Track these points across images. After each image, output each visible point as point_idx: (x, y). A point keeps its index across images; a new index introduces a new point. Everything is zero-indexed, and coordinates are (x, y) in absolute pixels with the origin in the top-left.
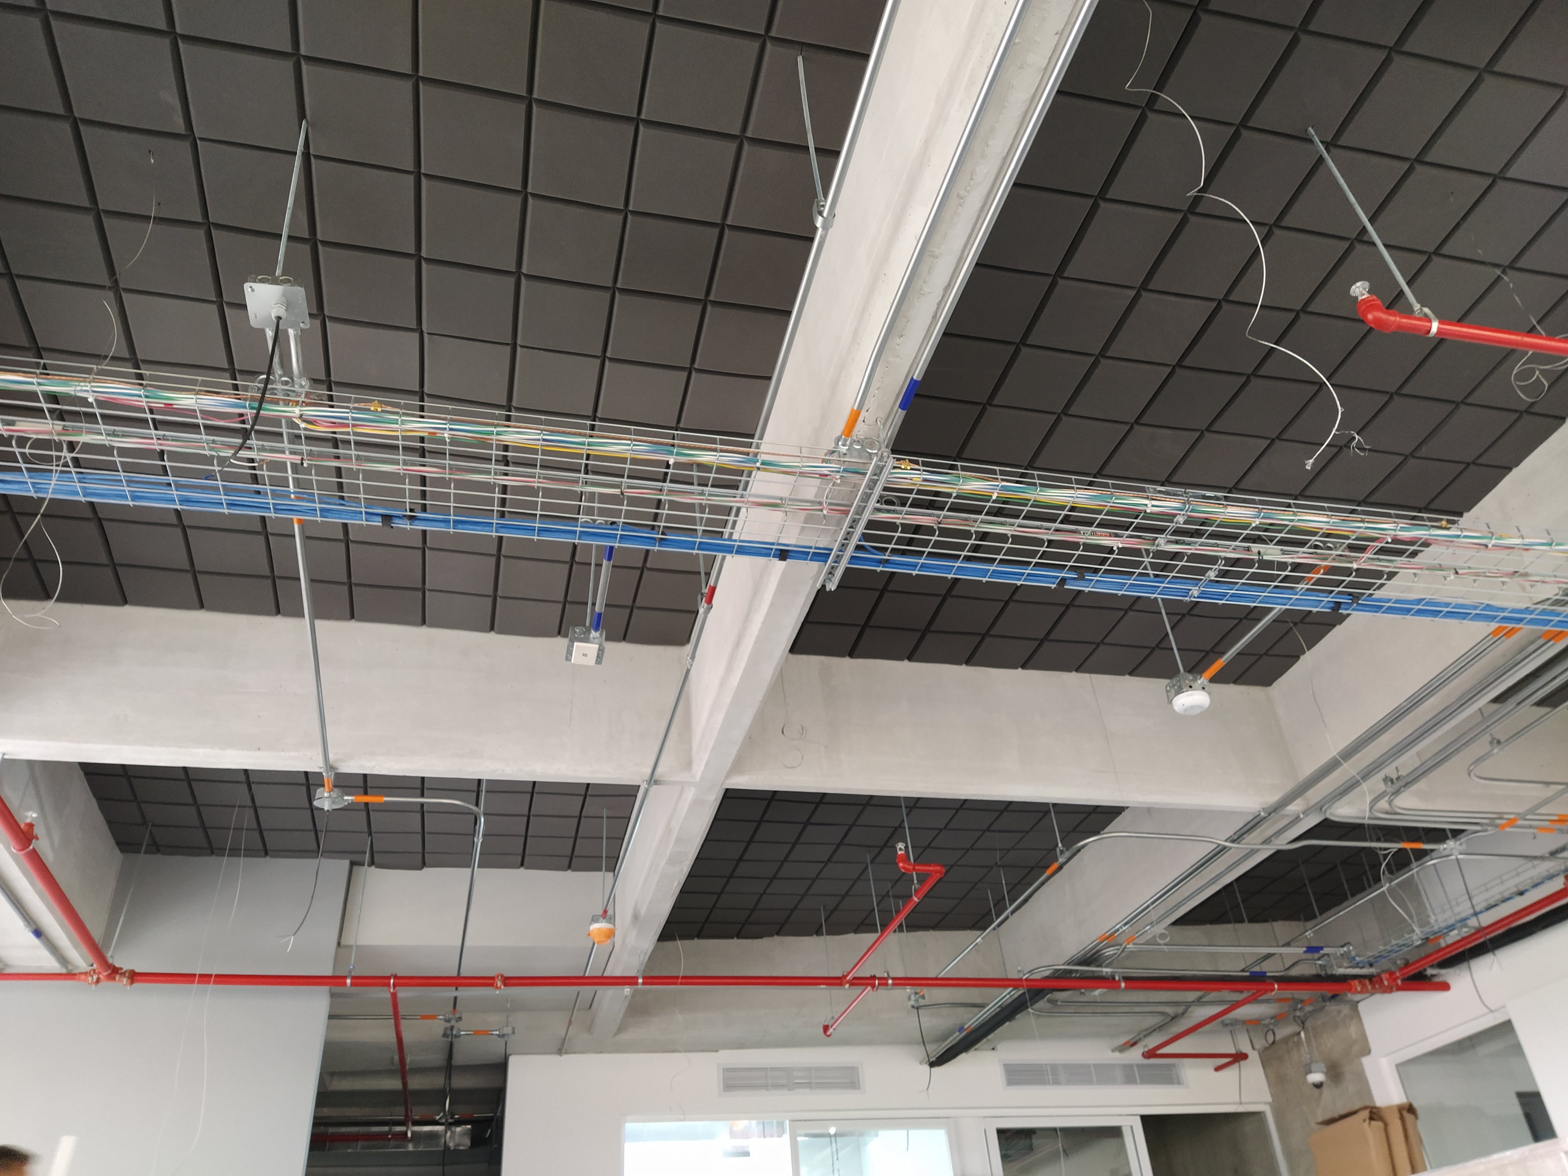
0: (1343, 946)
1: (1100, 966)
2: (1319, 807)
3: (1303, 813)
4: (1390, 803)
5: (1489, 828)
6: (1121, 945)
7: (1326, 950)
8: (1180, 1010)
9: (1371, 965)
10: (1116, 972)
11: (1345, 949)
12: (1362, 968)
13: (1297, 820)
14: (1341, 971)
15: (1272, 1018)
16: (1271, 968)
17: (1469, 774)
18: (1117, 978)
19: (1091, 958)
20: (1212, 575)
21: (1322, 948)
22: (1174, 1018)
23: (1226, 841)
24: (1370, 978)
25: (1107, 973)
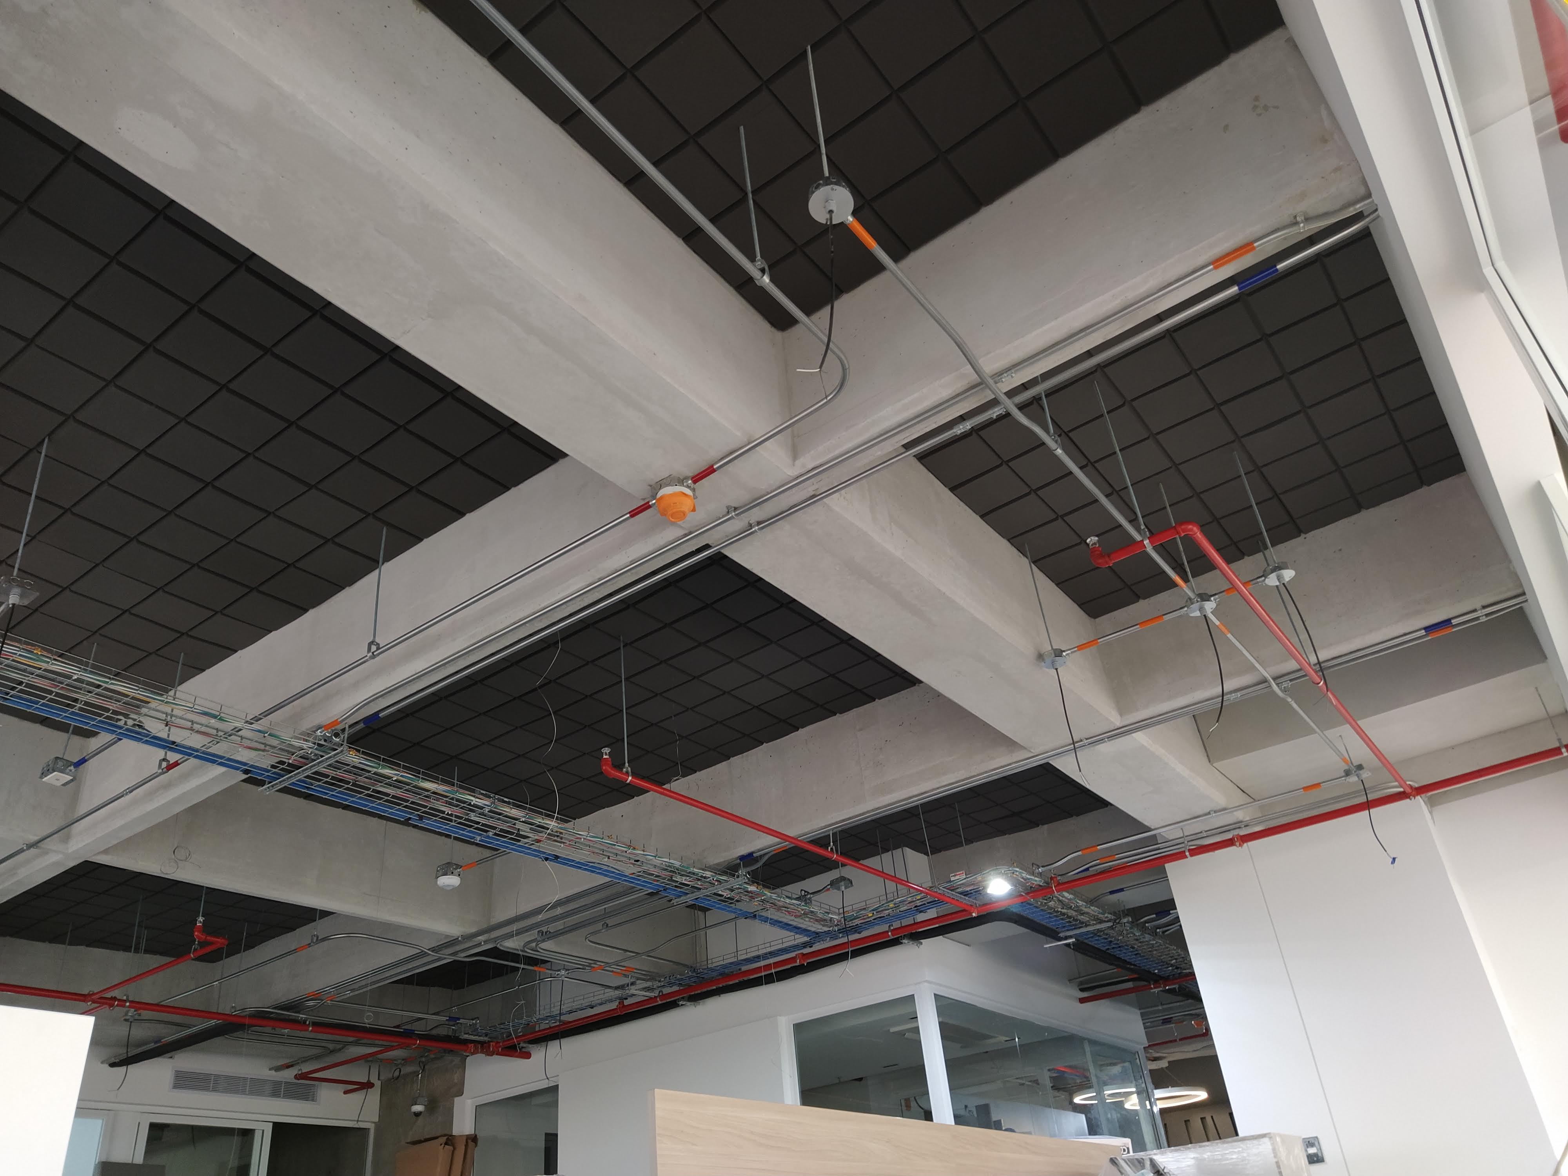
0: (473, 1020)
1: (298, 1012)
2: (495, 940)
3: (484, 941)
4: (536, 946)
5: (587, 968)
6: (323, 1000)
7: (461, 1021)
8: (339, 1046)
9: (486, 1035)
10: (308, 1018)
11: (474, 1022)
12: (480, 1036)
13: (479, 945)
14: (466, 1036)
15: (403, 1060)
16: (419, 1028)
17: (586, 939)
18: (308, 1023)
19: (294, 1006)
20: (490, 834)
21: (459, 1019)
22: (332, 1052)
23: (429, 950)
24: (482, 1043)
25: (302, 1018)
